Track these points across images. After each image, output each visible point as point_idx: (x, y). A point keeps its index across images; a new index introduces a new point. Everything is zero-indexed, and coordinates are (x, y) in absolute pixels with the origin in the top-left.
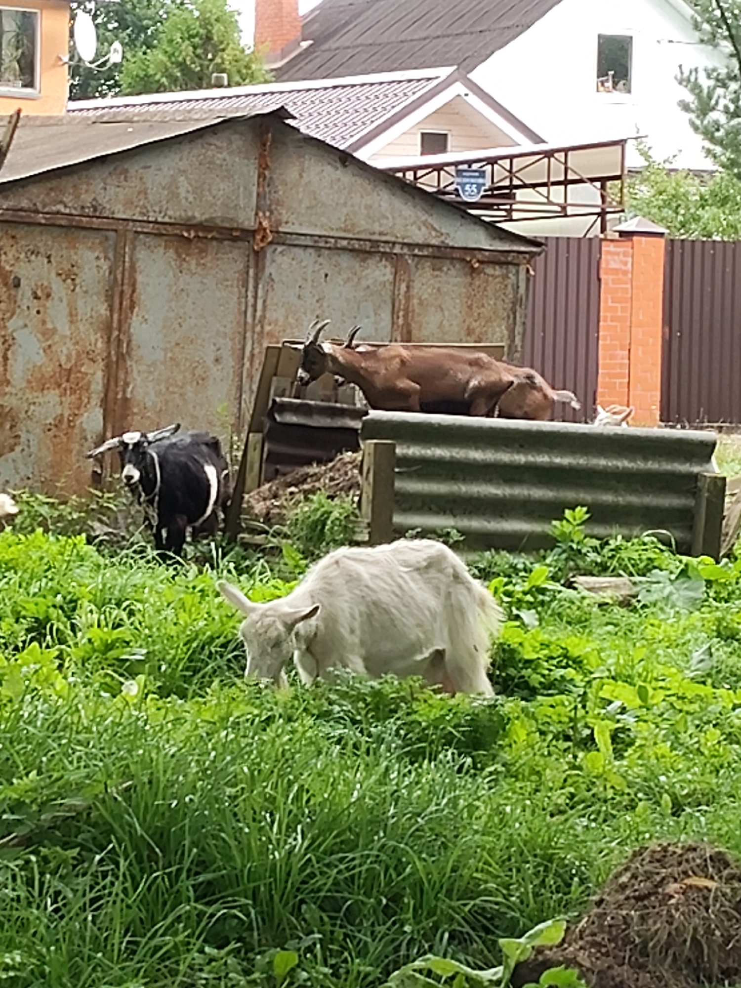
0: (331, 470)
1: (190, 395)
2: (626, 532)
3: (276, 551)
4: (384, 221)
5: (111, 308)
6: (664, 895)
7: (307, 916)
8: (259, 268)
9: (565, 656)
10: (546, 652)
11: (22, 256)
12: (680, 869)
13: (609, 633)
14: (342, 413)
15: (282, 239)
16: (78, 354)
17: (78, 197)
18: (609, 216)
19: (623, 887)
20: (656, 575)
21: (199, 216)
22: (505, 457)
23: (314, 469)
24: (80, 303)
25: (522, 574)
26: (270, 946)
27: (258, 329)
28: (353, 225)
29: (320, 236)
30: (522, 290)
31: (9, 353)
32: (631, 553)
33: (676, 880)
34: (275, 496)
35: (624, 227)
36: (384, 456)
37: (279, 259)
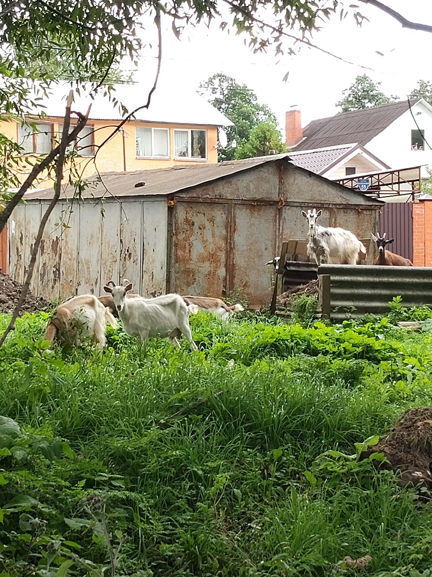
0: (308, 286)
1: (257, 262)
2: (417, 305)
3: (289, 316)
4: (325, 196)
5: (227, 232)
6: (416, 426)
7: (286, 438)
8: (280, 215)
9: (391, 348)
10: (383, 347)
11: (195, 214)
12: (422, 417)
13: (410, 341)
14: (311, 266)
15: (288, 204)
16: (216, 249)
17: (214, 192)
18: (415, 195)
19: (402, 424)
20: (428, 320)
21: (258, 197)
22: (371, 279)
23: (301, 287)
24: (216, 230)
25: (379, 321)
26: (272, 448)
27: (281, 237)
28: (314, 198)
29: (302, 203)
30: (377, 219)
31: (191, 249)
32: (419, 312)
33: (421, 421)
34: (288, 297)
35: (421, 198)
36: (326, 280)
37: (287, 211)
